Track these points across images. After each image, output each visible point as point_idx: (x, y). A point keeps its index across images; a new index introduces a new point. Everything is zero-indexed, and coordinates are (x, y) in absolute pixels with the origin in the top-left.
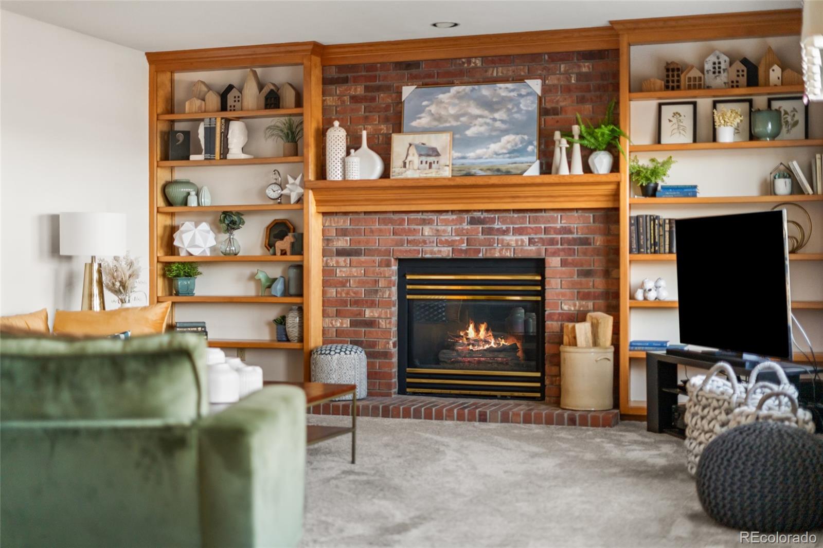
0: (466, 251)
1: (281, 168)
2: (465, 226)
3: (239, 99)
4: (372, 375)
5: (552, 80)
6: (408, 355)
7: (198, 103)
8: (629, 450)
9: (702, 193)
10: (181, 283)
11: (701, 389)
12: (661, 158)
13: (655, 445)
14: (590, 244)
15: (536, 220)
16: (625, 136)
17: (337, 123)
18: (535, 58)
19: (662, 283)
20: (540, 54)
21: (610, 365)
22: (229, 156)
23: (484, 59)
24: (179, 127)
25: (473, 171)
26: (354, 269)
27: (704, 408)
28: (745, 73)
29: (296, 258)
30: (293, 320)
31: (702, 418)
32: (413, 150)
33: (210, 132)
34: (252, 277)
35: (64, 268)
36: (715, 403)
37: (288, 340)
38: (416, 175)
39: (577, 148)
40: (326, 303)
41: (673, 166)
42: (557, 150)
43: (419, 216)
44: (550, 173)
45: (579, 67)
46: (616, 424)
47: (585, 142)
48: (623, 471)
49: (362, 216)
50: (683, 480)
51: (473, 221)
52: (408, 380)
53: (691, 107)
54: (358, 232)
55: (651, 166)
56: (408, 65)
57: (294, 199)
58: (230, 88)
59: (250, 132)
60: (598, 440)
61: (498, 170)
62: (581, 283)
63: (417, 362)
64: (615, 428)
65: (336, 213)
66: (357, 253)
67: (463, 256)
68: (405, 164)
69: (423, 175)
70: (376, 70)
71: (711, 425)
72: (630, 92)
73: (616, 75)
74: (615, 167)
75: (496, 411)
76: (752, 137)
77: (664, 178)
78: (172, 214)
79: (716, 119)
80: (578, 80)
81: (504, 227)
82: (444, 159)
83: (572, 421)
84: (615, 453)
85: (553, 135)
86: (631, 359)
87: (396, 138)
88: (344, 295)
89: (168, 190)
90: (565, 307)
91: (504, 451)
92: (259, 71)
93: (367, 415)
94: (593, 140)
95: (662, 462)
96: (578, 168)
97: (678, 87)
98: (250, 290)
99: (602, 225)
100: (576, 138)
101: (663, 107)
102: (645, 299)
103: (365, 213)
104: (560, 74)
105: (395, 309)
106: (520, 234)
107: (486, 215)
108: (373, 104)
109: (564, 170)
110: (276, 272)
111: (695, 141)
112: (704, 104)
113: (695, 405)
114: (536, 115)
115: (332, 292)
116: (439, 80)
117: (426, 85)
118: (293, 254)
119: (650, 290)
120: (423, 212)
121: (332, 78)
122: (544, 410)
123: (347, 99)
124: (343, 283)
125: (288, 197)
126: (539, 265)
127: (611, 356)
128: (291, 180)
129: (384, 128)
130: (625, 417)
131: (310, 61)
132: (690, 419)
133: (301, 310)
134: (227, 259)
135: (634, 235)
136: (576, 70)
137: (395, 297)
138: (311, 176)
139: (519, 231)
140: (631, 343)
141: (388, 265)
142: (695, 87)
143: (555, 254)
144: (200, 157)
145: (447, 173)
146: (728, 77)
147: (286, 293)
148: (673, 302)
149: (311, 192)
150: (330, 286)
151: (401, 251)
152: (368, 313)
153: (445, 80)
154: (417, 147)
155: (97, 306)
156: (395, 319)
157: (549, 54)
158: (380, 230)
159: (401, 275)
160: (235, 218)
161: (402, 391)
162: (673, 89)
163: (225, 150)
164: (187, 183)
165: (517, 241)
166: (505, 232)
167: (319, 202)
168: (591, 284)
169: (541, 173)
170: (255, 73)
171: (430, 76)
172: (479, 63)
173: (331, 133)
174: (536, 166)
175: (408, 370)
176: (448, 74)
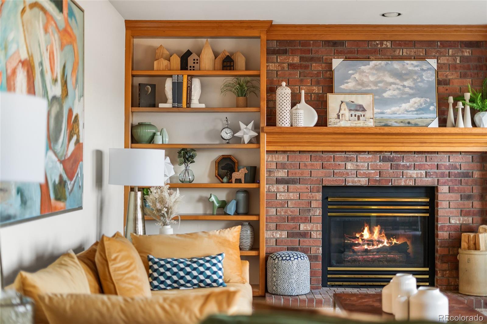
0: (379, 181)
2: (378, 163)
3: (196, 61)
4: (312, 274)
5: (443, 60)
6: (327, 258)
7: (166, 62)
14: (470, 177)
15: (431, 159)
17: (284, 84)
18: (431, 44)
20: (434, 42)
22: (192, 105)
23: (393, 42)
25: (390, 123)
26: (291, 194)
29: (252, 186)
30: (246, 233)
32: (344, 106)
33: (177, 87)
34: (201, 200)
38: (348, 124)
39: (468, 109)
43: (343, 155)
44: (445, 126)
45: (462, 52)
49: (298, 154)
51: (384, 160)
52: (329, 276)
54: (294, 166)
56: (335, 43)
57: (246, 139)
58: (189, 53)
61: (409, 123)
62: (463, 205)
65: (277, 152)
66: (293, 181)
67: (377, 184)
68: (339, 116)
69: (353, 125)
70: (310, 45)
80: (461, 61)
81: (408, 164)
82: (369, 114)
85: (448, 100)
87: (330, 97)
88: (283, 214)
89: (136, 131)
90: (453, 221)
96: (469, 123)
98: (199, 210)
99: (478, 164)
100: (468, 101)
103: (300, 152)
104: (449, 56)
105: (320, 224)
106: (420, 169)
107: (393, 155)
108: (307, 71)
114: (434, 84)
115: (273, 211)
116: (358, 56)
117: (347, 59)
120: (345, 152)
121: (274, 50)
123: (285, 65)
124: (282, 205)
125: (241, 138)
126: (432, 191)
128: (242, 126)
129: (317, 90)
136: (460, 54)
137: (320, 215)
138: (266, 123)
139: (420, 167)
141: (316, 191)
143: (444, 184)
144: (169, 105)
145: (371, 124)
147: (238, 211)
149: (266, 135)
150: (272, 207)
151: (328, 180)
152: (303, 227)
153: (365, 56)
154: (347, 104)
156: (320, 231)
157: (440, 41)
158: (312, 165)
159: (325, 198)
160: (188, 154)
161: (324, 284)
164: (151, 125)
165: (417, 174)
166: (408, 168)
167: (269, 143)
168: (470, 205)
169: (439, 126)
170: (207, 43)
171: (351, 52)
172: (389, 45)
173: (279, 91)
174: (436, 121)
175: (329, 269)
176: (365, 51)
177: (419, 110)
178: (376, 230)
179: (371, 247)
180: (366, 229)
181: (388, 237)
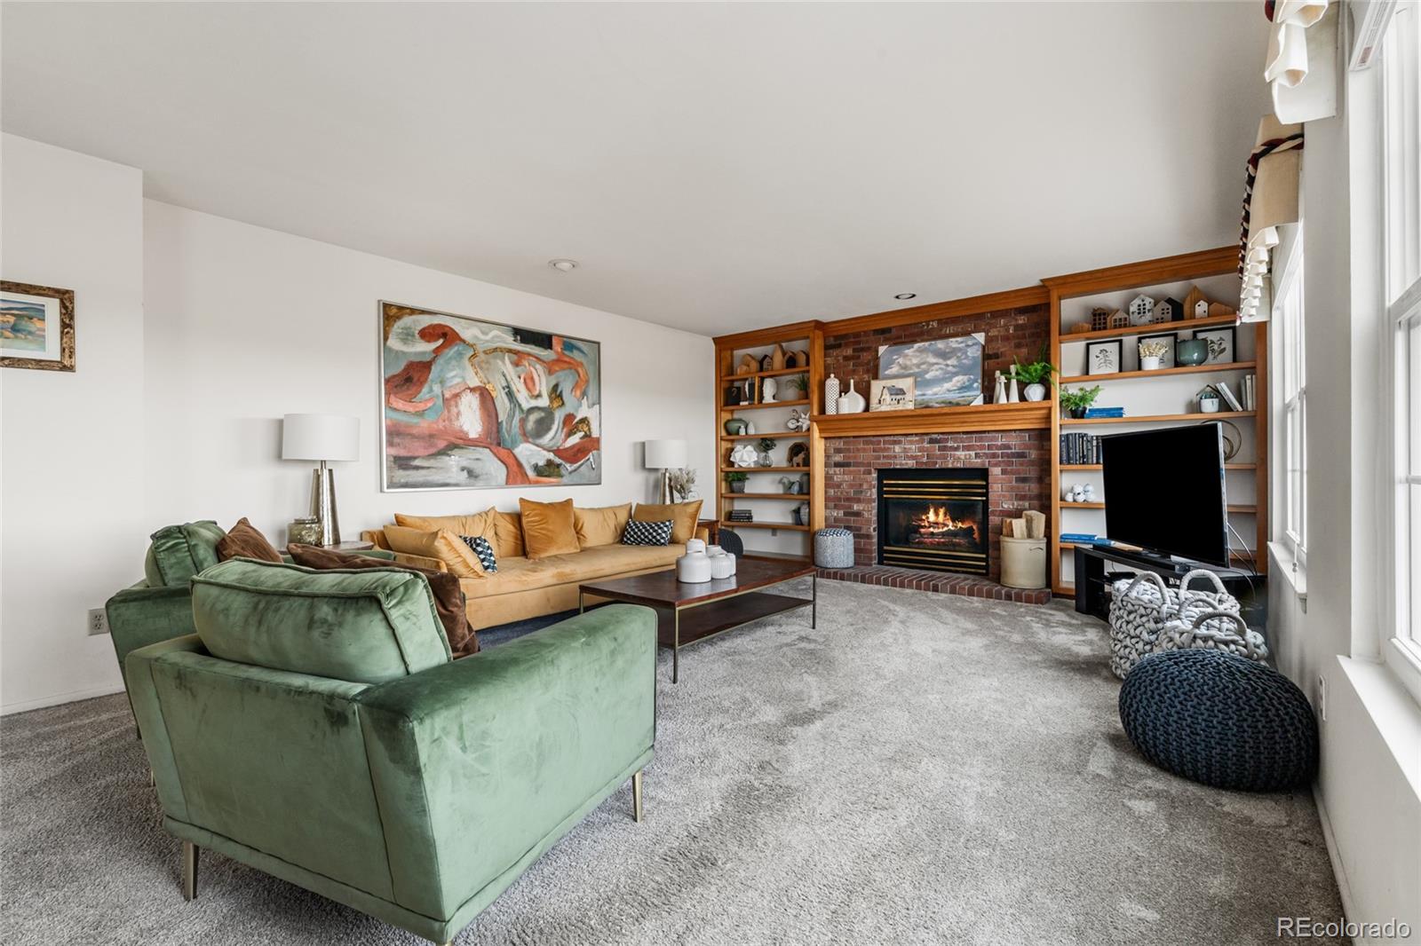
0: (926, 463)
1: (798, 408)
2: (926, 445)
3: (771, 364)
4: (857, 550)
5: (993, 333)
6: (884, 538)
7: (745, 368)
8: (1055, 633)
9: (1127, 414)
10: (735, 485)
11: (1126, 595)
12: (1089, 386)
13: (1081, 628)
14: (1026, 457)
15: (981, 440)
16: (1055, 370)
17: (832, 376)
18: (980, 316)
19: (1090, 488)
20: (983, 314)
21: (1043, 554)
22: (764, 402)
23: (939, 321)
24: (737, 384)
25: (931, 404)
26: (846, 476)
27: (1130, 613)
28: (1170, 311)
29: (806, 468)
30: (804, 511)
31: (1128, 623)
32: (886, 391)
33: (752, 386)
34: (780, 482)
35: (652, 477)
36: (1142, 611)
37: (802, 524)
38: (888, 408)
39: (1014, 383)
40: (827, 499)
41: (1099, 393)
42: (998, 385)
43: (892, 438)
44: (992, 403)
45: (1016, 320)
46: (1048, 601)
47: (1021, 378)
48: (1045, 661)
49: (852, 439)
50: (1106, 679)
51: (932, 441)
52: (885, 555)
53: (1117, 344)
54: (849, 450)
55: (1080, 394)
56: (883, 331)
57: (805, 428)
58: (766, 356)
59: (778, 386)
60: (1028, 618)
61: (950, 403)
62: (1018, 488)
63: (892, 542)
64: (1047, 605)
65: (834, 438)
66: (848, 465)
67: (924, 467)
68: (880, 401)
69: (893, 409)
70: (861, 336)
71: (1138, 632)
72: (1060, 334)
73: (1048, 323)
74: (1047, 396)
75: (946, 584)
76: (1177, 364)
77: (1092, 403)
78: (732, 441)
79: (1142, 351)
80: (1015, 330)
81: (956, 445)
82: (909, 396)
83: (1009, 597)
84: (1042, 635)
85: (994, 374)
86: (1061, 549)
87: (874, 383)
88: (839, 494)
89: (728, 425)
90: (1006, 506)
91: (941, 625)
92: (784, 344)
93: (850, 580)
94: (1027, 376)
95: (1085, 651)
96: (1015, 398)
97: (1105, 328)
98: (780, 490)
99: (1036, 442)
100: (1013, 374)
101: (1091, 346)
102: (1075, 501)
103: (854, 437)
104: (1000, 327)
105: (875, 504)
106: (968, 450)
107: (941, 436)
108: (859, 361)
109: (1003, 400)
110: (795, 478)
111: (1121, 370)
112: (1130, 341)
113: (1120, 609)
114: (980, 360)
115: (832, 492)
116: (905, 340)
117: (895, 344)
118: (804, 466)
119: (1079, 494)
120: (894, 435)
121: (831, 345)
122: (986, 585)
123: (840, 358)
124: (839, 486)
125: (802, 427)
126: (983, 473)
127: (1044, 546)
128: (803, 416)
129: (866, 377)
130: (1056, 595)
131: (814, 333)
132: (1114, 621)
133: (809, 504)
134: (763, 469)
135: (1064, 450)
136: (1013, 323)
137: (875, 496)
138: (815, 413)
139: (968, 448)
140: (1061, 537)
141: (870, 473)
142: (1120, 326)
143: (996, 465)
144: (746, 403)
145: (911, 406)
146: (1153, 315)
147: (801, 492)
148: (1101, 504)
149: (815, 424)
150: (830, 488)
151: (879, 464)
152: (856, 507)
153: (910, 339)
154: (888, 389)
155: (668, 502)
156: (875, 512)
157: (991, 312)
158: (864, 449)
159: (880, 480)
160: (769, 442)
161: (880, 563)
162: (1100, 329)
163: (761, 397)
164: (740, 420)
165: (965, 455)
166: (957, 449)
167: (821, 431)
168: (1027, 488)
169: (984, 403)
170: (781, 347)
171: (900, 337)
172: (935, 324)
173: (828, 382)
174: (981, 398)
175: (885, 548)
176: (913, 335)
177: (962, 388)
178: (942, 511)
179: (936, 531)
180: (932, 511)
181: (953, 520)
